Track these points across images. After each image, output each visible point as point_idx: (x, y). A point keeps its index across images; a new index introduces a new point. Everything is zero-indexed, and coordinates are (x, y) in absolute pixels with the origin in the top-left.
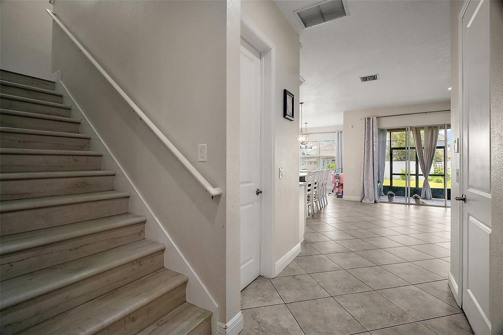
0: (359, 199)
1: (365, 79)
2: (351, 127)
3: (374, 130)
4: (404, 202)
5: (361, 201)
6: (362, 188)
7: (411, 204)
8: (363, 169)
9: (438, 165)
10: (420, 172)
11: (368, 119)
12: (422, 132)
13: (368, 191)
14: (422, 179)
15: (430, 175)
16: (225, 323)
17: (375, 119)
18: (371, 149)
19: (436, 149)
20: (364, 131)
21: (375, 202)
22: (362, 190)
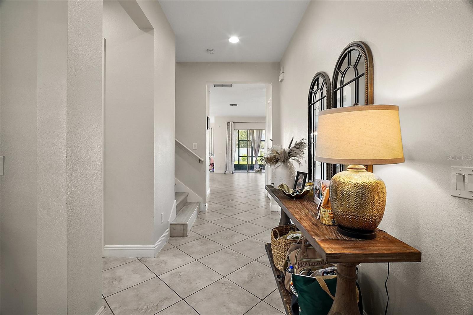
0: (224, 172)
1: (231, 105)
2: (219, 127)
3: (232, 130)
4: (247, 172)
5: (225, 173)
6: (225, 165)
7: (250, 173)
8: (226, 153)
9: (262, 151)
10: (254, 155)
11: (229, 123)
12: (255, 131)
13: (228, 166)
14: (254, 159)
15: (258, 157)
16: (205, 204)
17: (232, 123)
18: (231, 141)
19: (261, 142)
20: (227, 130)
21: (232, 173)
22: (225, 166)
